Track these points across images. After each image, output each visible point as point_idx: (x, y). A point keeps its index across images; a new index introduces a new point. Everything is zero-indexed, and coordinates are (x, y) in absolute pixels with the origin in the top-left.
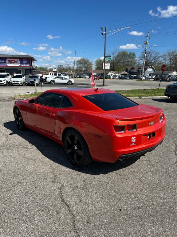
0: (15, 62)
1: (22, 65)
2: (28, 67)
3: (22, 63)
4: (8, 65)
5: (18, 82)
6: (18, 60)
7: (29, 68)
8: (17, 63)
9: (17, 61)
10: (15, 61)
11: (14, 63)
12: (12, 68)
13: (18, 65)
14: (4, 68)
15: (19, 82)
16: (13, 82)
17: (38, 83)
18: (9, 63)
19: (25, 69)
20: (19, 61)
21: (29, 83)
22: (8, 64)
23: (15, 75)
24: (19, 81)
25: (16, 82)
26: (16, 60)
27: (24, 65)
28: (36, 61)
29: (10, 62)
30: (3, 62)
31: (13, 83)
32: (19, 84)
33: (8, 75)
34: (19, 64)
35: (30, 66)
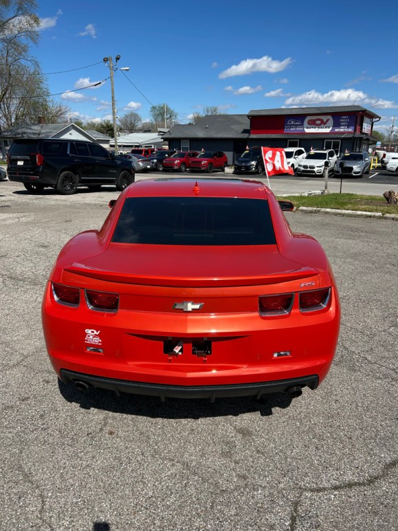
0: (323, 124)
1: (337, 130)
2: (349, 133)
3: (337, 125)
4: (307, 131)
5: (314, 168)
6: (330, 117)
7: (351, 136)
8: (326, 125)
9: (328, 120)
10: (322, 121)
11: (319, 126)
12: (312, 137)
13: (328, 130)
14: (298, 137)
15: (316, 170)
16: (302, 169)
17: (359, 172)
18: (309, 126)
19: (343, 139)
20: (331, 122)
21: (338, 172)
22: (307, 128)
23: (312, 152)
24: (316, 166)
25: (309, 169)
26: (324, 118)
27: (342, 130)
28: (380, 118)
29: (313, 124)
30: (296, 125)
31: (303, 171)
32: (314, 172)
33: (299, 153)
34: (329, 127)
35: (355, 130)
